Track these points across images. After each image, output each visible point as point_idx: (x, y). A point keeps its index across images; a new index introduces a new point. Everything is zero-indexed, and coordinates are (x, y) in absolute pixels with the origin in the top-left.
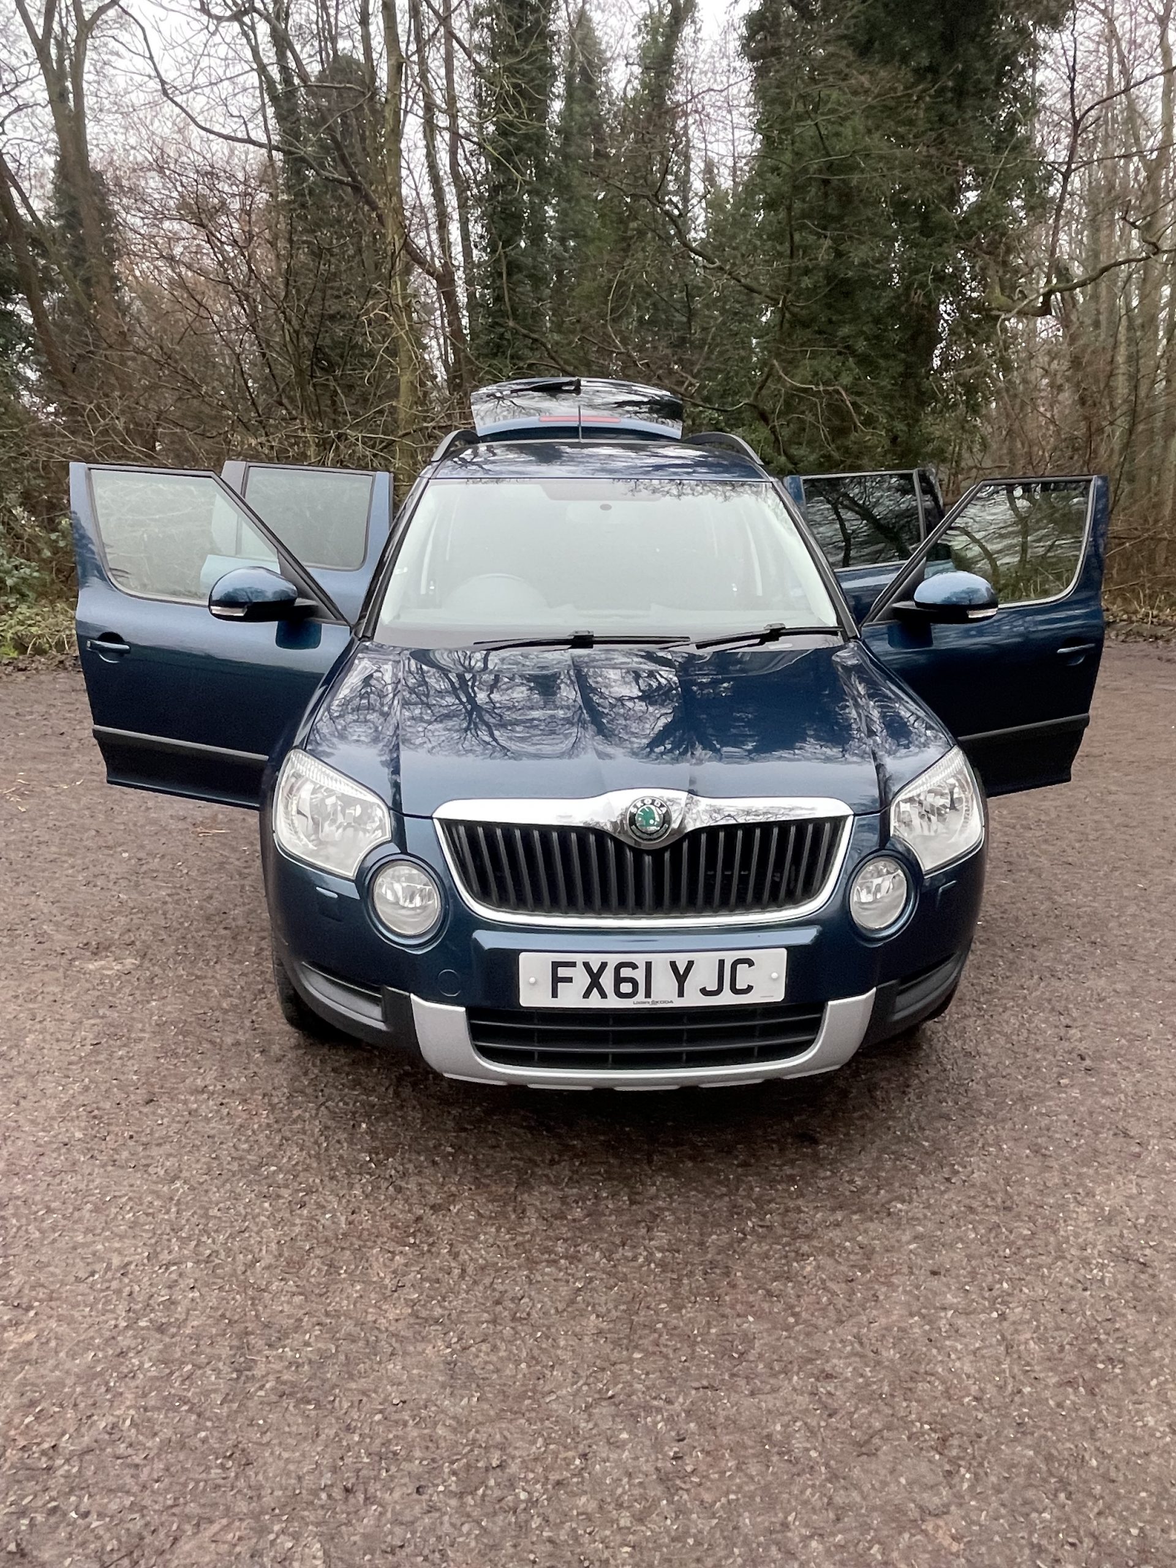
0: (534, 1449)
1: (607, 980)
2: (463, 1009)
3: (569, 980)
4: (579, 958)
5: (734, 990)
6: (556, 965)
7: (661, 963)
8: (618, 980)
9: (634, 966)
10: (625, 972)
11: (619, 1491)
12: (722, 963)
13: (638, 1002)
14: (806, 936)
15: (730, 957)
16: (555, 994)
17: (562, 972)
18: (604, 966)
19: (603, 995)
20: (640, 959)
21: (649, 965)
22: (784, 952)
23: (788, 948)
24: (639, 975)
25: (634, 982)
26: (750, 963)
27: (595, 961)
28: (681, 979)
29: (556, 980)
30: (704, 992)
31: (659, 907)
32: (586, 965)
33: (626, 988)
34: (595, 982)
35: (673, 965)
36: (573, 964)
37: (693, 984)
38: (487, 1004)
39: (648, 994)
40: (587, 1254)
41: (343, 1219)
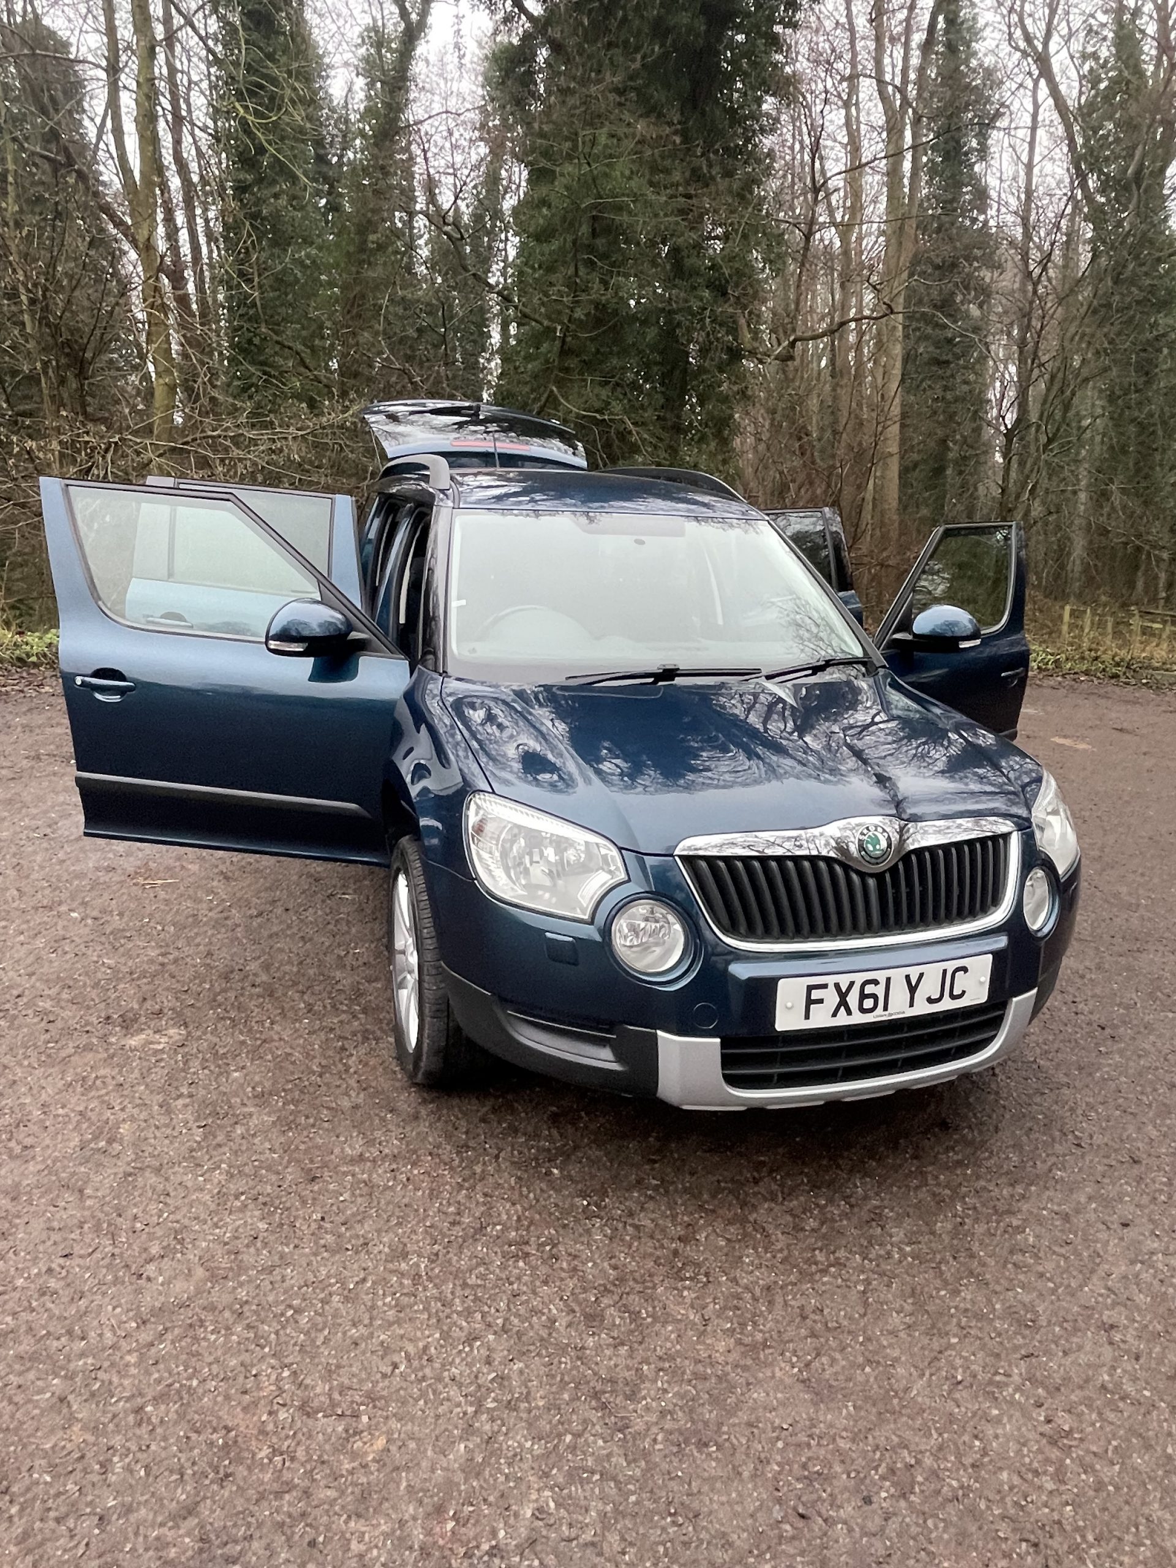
0: (933, 1442)
1: (853, 999)
2: (718, 1040)
3: (821, 1001)
4: (830, 980)
5: (953, 997)
6: (810, 988)
7: (898, 976)
8: (863, 996)
9: (876, 982)
10: (869, 989)
11: (1027, 1460)
12: (945, 971)
13: (879, 1016)
14: (1002, 942)
15: (951, 966)
16: (807, 1017)
17: (816, 994)
18: (852, 984)
19: (849, 1012)
20: (881, 976)
21: (888, 980)
22: (990, 956)
23: (991, 952)
24: (879, 991)
25: (875, 997)
26: (964, 969)
27: (844, 981)
28: (913, 990)
29: (810, 1002)
30: (930, 1001)
31: (885, 927)
32: (837, 986)
33: (868, 1003)
34: (843, 1003)
35: (908, 977)
36: (824, 986)
37: (921, 995)
38: (743, 1032)
39: (886, 1008)
40: (848, 1259)
41: (606, 1264)
